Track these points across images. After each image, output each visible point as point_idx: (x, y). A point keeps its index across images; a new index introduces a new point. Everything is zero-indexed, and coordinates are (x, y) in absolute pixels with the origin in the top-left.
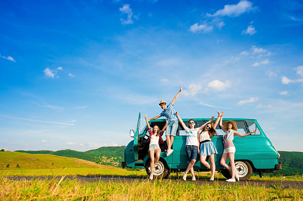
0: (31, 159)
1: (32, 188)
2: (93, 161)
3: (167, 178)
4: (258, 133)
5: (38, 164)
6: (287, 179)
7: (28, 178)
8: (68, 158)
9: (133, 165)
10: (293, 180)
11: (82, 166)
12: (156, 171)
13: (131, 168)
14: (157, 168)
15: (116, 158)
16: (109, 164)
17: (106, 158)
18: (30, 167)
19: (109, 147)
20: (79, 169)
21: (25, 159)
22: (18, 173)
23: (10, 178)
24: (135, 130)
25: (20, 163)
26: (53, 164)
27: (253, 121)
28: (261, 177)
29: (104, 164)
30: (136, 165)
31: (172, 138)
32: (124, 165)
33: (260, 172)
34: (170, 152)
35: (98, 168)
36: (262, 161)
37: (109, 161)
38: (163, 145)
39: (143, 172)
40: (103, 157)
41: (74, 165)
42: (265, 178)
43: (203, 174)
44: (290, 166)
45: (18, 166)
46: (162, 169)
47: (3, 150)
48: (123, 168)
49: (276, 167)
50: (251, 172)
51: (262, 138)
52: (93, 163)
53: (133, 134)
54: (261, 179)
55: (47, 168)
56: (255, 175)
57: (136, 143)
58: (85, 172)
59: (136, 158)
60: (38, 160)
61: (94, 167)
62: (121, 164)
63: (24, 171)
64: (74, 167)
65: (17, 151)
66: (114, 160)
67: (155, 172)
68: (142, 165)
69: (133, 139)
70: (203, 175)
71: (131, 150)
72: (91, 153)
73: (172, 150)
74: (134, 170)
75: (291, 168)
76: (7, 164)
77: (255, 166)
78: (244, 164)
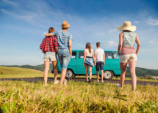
0: (8, 70)
5: (12, 72)
8: (27, 69)
11: (34, 73)
15: (51, 69)
18: (8, 74)
21: (5, 70)
25: (3, 71)
26: (20, 72)
27: (115, 52)
28: (117, 78)
30: (59, 72)
33: (117, 76)
36: (118, 71)
45: (2, 73)
46: (71, 74)
50: (113, 76)
52: (40, 71)
55: (17, 74)
60: (12, 70)
61: (40, 73)
64: (30, 73)
67: (67, 76)
77: (115, 73)
78: (110, 72)
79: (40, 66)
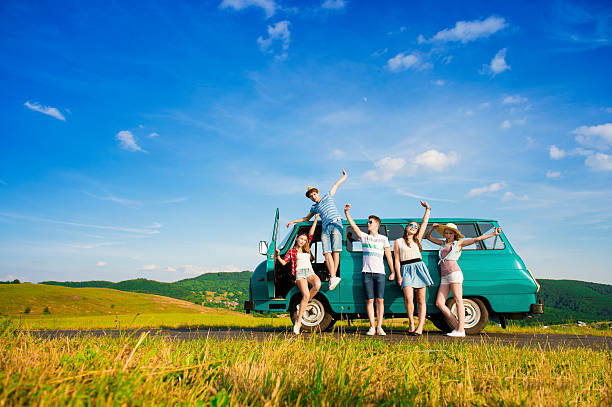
0: (70, 298)
1: (81, 354)
2: (188, 300)
3: (330, 331)
4: (500, 245)
5: (85, 307)
6: (552, 332)
7: (71, 333)
8: (141, 296)
9: (265, 307)
10: (562, 332)
11: (167, 309)
12: (309, 319)
13: (261, 312)
14: (310, 313)
15: (232, 294)
16: (219, 305)
17: (212, 294)
18: (69, 313)
19: (218, 274)
20: (163, 315)
21: (59, 298)
22: (48, 324)
23: (34, 333)
24: (270, 242)
25: (51, 305)
26: (112, 306)
27: (490, 224)
28: (504, 327)
29: (209, 305)
30: (272, 306)
31: (337, 255)
32: (248, 308)
33: (502, 318)
34: (335, 281)
35: (199, 312)
36: (506, 297)
37: (218, 300)
38: (321, 270)
39: (283, 319)
40: (208, 293)
41: (154, 308)
42: (513, 328)
43: (397, 322)
44: (555, 307)
45: (46, 311)
46: (320, 314)
47: (17, 282)
48: (248, 312)
49: (533, 309)
50: (487, 318)
51: (507, 254)
52: (189, 304)
53: (264, 250)
54: (504, 331)
55: (102, 313)
56: (493, 324)
57: (271, 266)
58: (175, 320)
59: (272, 293)
60: (84, 299)
61: (190, 311)
62: (243, 306)
63: (59, 320)
64: (153, 311)
65: (44, 283)
66: (228, 297)
67: (307, 321)
68: (283, 306)
69: (265, 258)
70: (396, 325)
71: (263, 280)
72: (186, 285)
73: (339, 279)
74: (266, 316)
75: (557, 310)
76: (24, 308)
77: (493, 307)
78: (474, 303)
79: (189, 284)
